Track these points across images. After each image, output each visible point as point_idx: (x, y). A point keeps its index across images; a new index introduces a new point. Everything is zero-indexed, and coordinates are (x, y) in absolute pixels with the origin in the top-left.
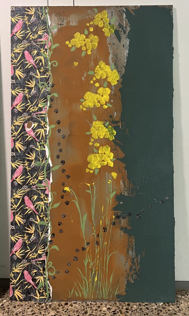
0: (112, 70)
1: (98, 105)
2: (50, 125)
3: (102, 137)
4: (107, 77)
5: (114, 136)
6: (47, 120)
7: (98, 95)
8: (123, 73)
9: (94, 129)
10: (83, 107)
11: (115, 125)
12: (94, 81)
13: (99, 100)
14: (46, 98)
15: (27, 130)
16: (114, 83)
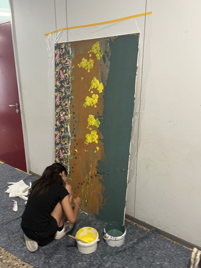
0: (100, 83)
1: (92, 105)
2: (70, 114)
3: (93, 125)
4: (97, 88)
5: (99, 125)
6: (69, 111)
7: (92, 99)
8: (105, 85)
9: (89, 119)
10: (85, 105)
11: (100, 118)
12: (90, 90)
13: (93, 102)
14: (69, 99)
15: (61, 115)
16: (101, 91)
